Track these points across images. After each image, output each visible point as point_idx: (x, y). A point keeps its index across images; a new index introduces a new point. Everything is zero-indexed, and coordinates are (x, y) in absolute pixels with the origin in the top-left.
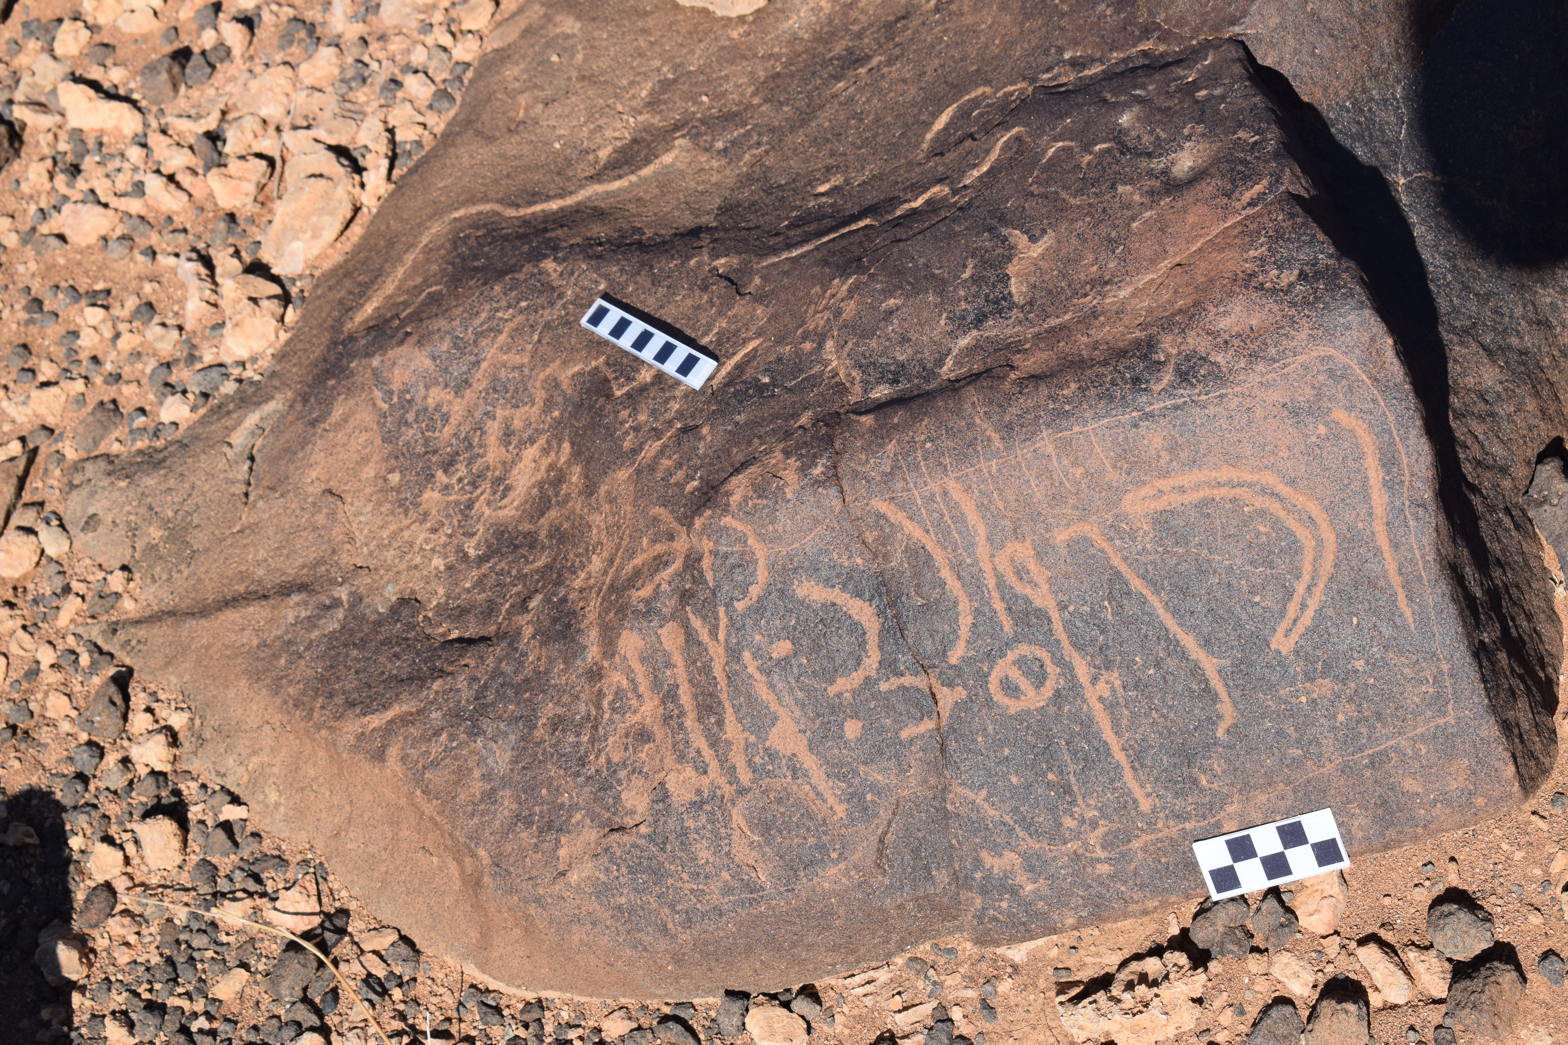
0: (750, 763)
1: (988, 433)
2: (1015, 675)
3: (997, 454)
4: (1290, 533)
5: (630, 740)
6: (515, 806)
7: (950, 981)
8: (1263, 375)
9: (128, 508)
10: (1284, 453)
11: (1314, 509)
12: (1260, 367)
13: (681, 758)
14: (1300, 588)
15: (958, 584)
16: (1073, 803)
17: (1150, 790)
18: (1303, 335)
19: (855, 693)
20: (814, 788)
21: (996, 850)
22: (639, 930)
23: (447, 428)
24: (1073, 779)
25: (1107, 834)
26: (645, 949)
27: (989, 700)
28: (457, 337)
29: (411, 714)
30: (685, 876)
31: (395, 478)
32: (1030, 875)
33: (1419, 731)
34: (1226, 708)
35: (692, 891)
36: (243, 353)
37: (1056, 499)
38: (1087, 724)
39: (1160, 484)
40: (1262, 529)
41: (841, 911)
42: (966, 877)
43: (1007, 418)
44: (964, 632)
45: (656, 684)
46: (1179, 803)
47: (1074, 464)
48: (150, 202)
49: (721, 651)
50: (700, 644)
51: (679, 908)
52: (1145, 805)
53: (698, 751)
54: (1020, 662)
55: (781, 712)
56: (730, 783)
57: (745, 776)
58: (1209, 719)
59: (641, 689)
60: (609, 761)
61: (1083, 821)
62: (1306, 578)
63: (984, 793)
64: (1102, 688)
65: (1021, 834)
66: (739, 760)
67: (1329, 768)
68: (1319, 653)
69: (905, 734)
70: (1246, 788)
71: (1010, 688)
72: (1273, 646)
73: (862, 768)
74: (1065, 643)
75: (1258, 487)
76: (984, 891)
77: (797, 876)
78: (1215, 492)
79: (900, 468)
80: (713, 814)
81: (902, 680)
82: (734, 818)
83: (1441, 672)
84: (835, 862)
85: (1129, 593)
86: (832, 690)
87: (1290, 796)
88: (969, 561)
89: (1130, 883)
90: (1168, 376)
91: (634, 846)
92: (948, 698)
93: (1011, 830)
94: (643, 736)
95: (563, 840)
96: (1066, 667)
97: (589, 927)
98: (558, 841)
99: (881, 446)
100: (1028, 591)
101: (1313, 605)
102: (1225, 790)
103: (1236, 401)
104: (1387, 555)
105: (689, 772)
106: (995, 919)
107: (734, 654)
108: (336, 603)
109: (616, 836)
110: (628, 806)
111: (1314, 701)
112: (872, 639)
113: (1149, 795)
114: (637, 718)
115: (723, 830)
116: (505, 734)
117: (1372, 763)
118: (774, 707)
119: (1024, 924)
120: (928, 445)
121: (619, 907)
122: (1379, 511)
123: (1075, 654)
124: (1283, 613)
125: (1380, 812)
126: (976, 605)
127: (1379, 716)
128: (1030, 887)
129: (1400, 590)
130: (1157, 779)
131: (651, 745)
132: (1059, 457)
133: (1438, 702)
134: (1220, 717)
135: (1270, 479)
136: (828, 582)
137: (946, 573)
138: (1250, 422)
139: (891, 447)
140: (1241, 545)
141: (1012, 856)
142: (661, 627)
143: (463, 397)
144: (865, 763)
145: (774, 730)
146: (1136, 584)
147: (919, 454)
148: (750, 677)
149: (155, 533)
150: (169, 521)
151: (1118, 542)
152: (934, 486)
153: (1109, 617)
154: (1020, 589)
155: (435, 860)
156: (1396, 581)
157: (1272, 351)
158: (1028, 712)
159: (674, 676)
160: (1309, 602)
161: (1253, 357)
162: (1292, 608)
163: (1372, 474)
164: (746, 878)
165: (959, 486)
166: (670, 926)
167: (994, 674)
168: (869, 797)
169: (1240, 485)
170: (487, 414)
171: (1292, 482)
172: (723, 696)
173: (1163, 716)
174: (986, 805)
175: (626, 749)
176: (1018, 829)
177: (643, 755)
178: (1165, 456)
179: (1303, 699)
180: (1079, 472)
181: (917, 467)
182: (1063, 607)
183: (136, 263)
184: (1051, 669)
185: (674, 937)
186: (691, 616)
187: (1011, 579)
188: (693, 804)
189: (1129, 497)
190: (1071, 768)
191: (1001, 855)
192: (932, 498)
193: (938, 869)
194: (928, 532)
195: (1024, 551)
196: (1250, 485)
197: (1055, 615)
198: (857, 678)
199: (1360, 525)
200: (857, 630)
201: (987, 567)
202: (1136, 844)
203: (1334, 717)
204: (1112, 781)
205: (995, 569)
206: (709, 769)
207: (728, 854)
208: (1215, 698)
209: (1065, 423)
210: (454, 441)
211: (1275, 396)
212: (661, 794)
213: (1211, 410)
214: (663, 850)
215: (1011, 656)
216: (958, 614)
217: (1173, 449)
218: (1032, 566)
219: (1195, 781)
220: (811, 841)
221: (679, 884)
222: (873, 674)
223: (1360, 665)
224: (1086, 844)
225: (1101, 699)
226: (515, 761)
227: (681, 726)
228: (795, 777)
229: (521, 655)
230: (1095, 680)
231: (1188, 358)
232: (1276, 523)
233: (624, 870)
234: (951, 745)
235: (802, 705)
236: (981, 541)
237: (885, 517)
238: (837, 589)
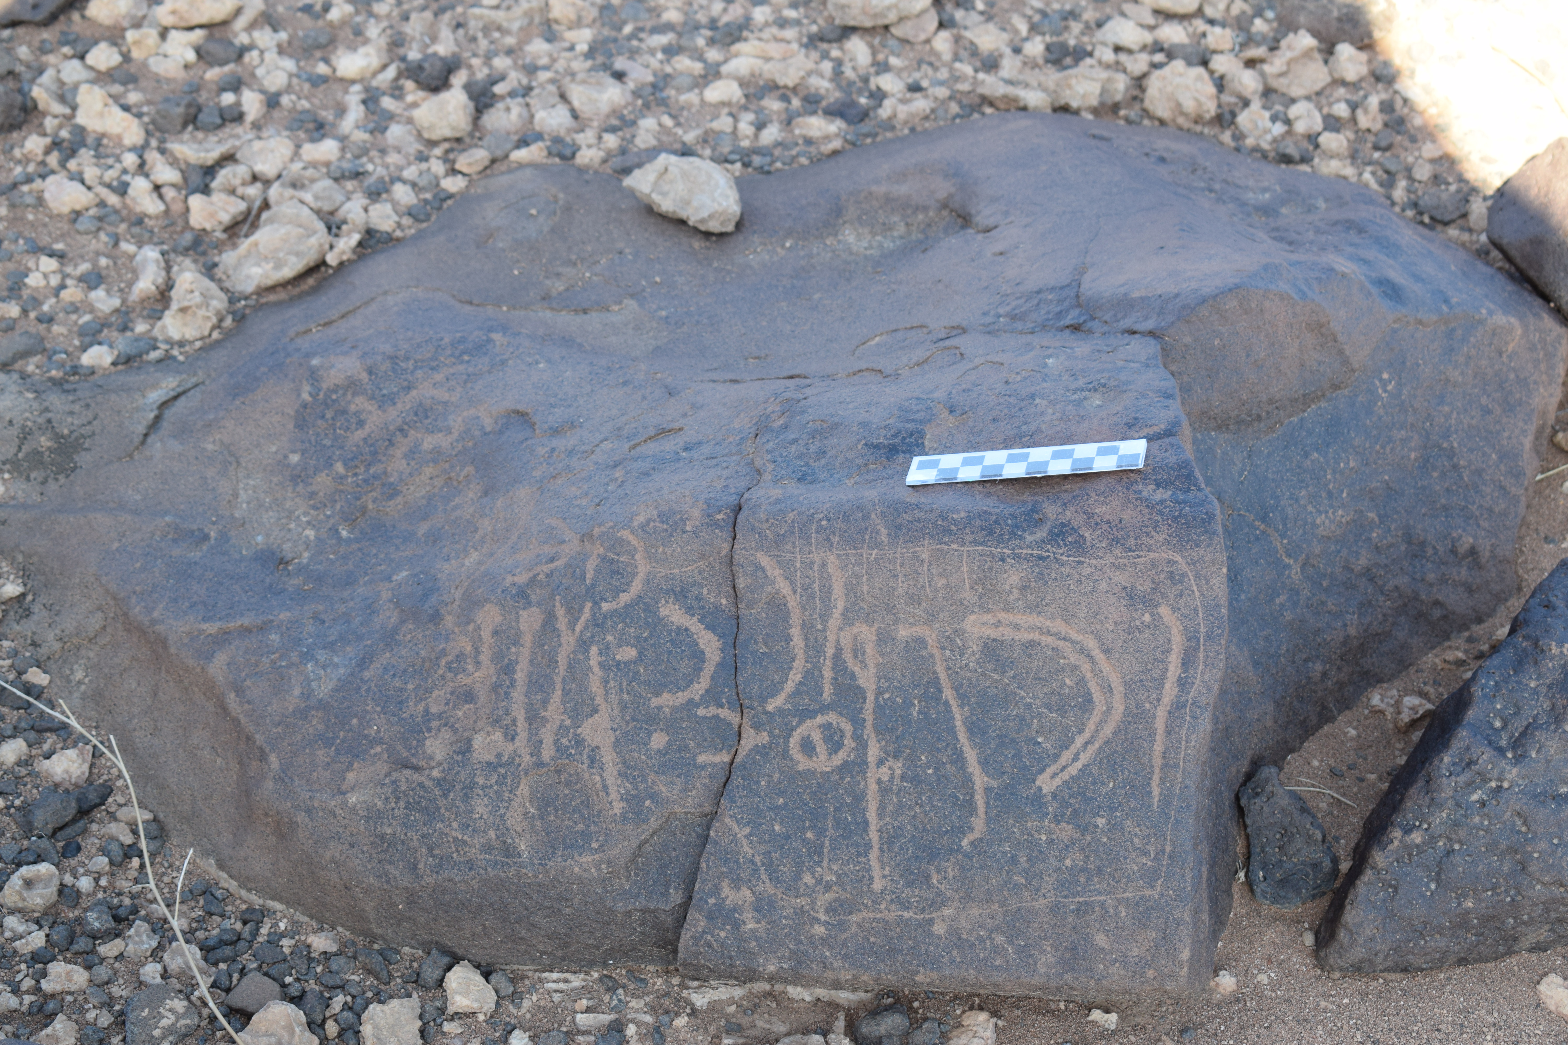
0: (556, 742)
1: (879, 527)
2: (817, 737)
3: (879, 546)
4: (1089, 693)
5: (453, 698)
6: (321, 727)
7: (634, 1003)
8: (1117, 558)
9: (27, 415)
10: (1110, 626)
11: (1116, 681)
12: (1118, 552)
13: (496, 722)
14: (1079, 742)
15: (802, 644)
16: (819, 863)
17: (887, 872)
18: (1161, 538)
19: (675, 709)
20: (604, 780)
21: (737, 883)
22: (390, 863)
23: (359, 432)
24: (827, 843)
25: (835, 900)
26: (388, 882)
27: (785, 752)
30: (455, 825)
31: (295, 458)
32: (756, 914)
33: (1127, 895)
34: (979, 823)
35: (456, 839)
36: (176, 336)
37: (914, 599)
38: (860, 798)
39: (1002, 616)
40: (1068, 681)
41: (576, 902)
42: (701, 899)
43: (900, 520)
44: (789, 687)
45: (498, 657)
46: (907, 892)
47: (941, 575)
48: (128, 201)
49: (572, 640)
50: (555, 630)
51: (437, 852)
52: (877, 885)
53: (514, 721)
54: (826, 727)
55: (603, 707)
56: (532, 755)
57: (547, 753)
58: (961, 827)
59: (482, 658)
60: (427, 711)
61: (819, 882)
62: (1087, 734)
63: (747, 830)
64: (884, 773)
65: (764, 876)
66: (548, 737)
67: (1041, 903)
68: (1072, 801)
69: (701, 759)
70: (967, 899)
71: (808, 747)
72: (1038, 783)
73: (652, 776)
74: (869, 724)
75: (1078, 647)
76: (710, 917)
77: (553, 853)
78: (1043, 638)
79: (793, 533)
80: (505, 777)
81: (720, 711)
82: (522, 786)
83: (1163, 851)
84: (593, 852)
85: (939, 699)
86: (655, 702)
87: (1000, 917)
88: (819, 627)
89: (837, 950)
90: (1042, 533)
91: (422, 785)
92: (751, 739)
93: (756, 870)
94: (469, 697)
95: (356, 765)
96: (862, 745)
97: (346, 846)
98: (351, 764)
99: (784, 512)
100: (857, 670)
101: (1084, 759)
102: (949, 894)
103: (1089, 570)
104: (1158, 738)
105: (498, 736)
106: (710, 946)
107: (584, 645)
109: (407, 772)
110: (429, 751)
111: (1053, 840)
112: (709, 669)
113: (884, 877)
114: (466, 680)
115: (506, 794)
116: (337, 666)
117: (1078, 910)
118: (599, 700)
119: (731, 958)
120: (824, 523)
121: (382, 837)
122: (1166, 700)
123: (873, 735)
124: (1057, 757)
125: (1067, 956)
126: (809, 666)
127: (1099, 871)
128: (751, 926)
129: (1157, 771)
130: (898, 865)
131: (472, 706)
132: (930, 564)
133: (1151, 876)
134: (971, 829)
135: (1091, 644)
136: (690, 611)
137: (796, 633)
138: (1093, 590)
139: (791, 515)
140: (1045, 690)
141: (748, 893)
142: (525, 609)
144: (657, 773)
145: (590, 721)
146: (948, 693)
147: (814, 526)
148: (590, 668)
149: (45, 442)
150: (63, 437)
151: (948, 653)
152: (816, 557)
153: (915, 714)
154: (851, 664)
155: (219, 760)
156: (1158, 762)
157: (1132, 541)
158: (814, 773)
159: (517, 654)
160: (1082, 756)
161: (1115, 541)
162: (1066, 756)
163: (1172, 668)
164: (509, 841)
165: (837, 562)
166: (421, 866)
167: (799, 730)
168: (647, 803)
169: (1065, 639)
171: (1106, 651)
172: (558, 680)
173: (925, 812)
174: (744, 841)
175: (447, 704)
176: (762, 871)
177: (460, 714)
178: (1016, 594)
179: (1044, 837)
180: (941, 582)
181: (808, 537)
182: (879, 693)
183: (98, 241)
184: (849, 743)
185: (419, 877)
186: (557, 604)
187: (847, 655)
188: (489, 764)
189: (972, 617)
190: (830, 832)
191: (739, 889)
192: (811, 564)
193: (676, 889)
194: (795, 592)
195: (867, 633)
196: (1073, 642)
197: (870, 697)
198: (682, 697)
199: (1147, 705)
200: (699, 656)
201: (831, 637)
202: (855, 918)
203: (1062, 860)
204: (859, 855)
205: (838, 642)
206: (518, 738)
207: (502, 816)
208: (973, 811)
209: (946, 539)
210: (362, 443)
211: (1120, 578)
212: (465, 749)
213: (1066, 570)
214: (445, 796)
215: (819, 720)
216: (791, 669)
217: (1025, 588)
218: (870, 649)
219: (927, 877)
220: (581, 827)
221: (446, 830)
222: (697, 698)
223: (1101, 822)
224: (813, 902)
225: (879, 781)
226: (337, 690)
227: (507, 695)
228: (591, 766)
230: (880, 763)
231: (1063, 525)
232: (1082, 681)
233: (402, 804)
234: (737, 780)
235: (624, 707)
236: (837, 613)
237: (764, 570)
238: (695, 619)
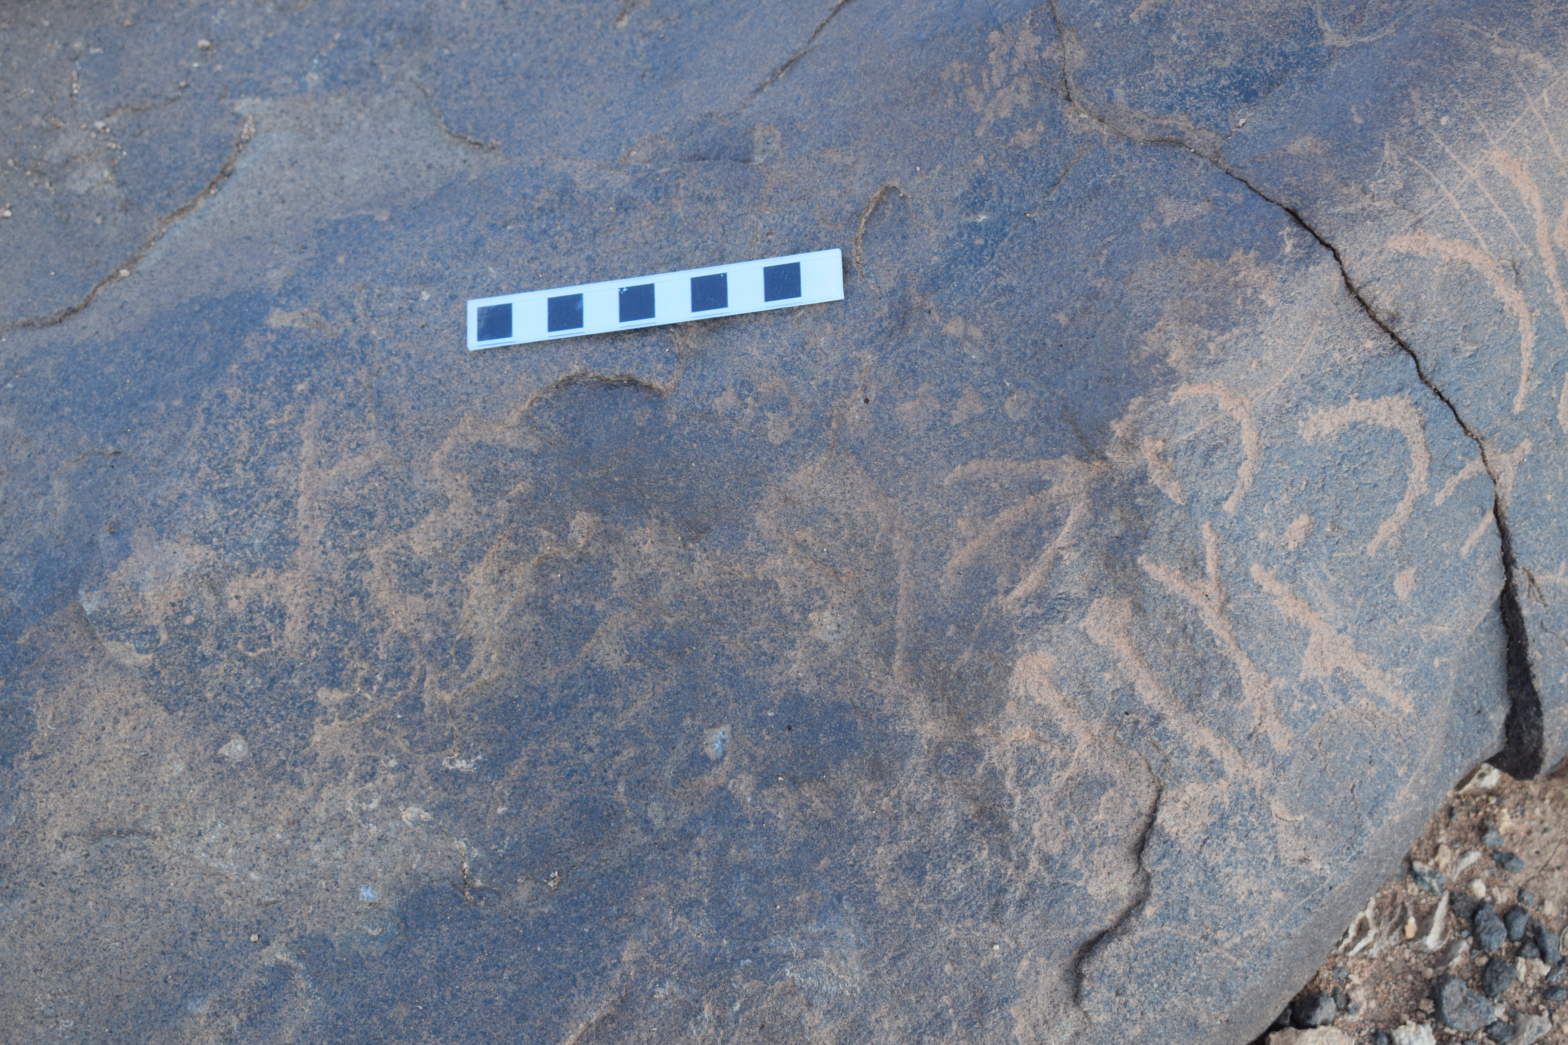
0: (1286, 717)
1: (1522, 58)
3: (1543, 81)
5: (1068, 809)
6: (904, 1020)
13: (1177, 777)
15: (1517, 296)
19: (1404, 529)
20: (1372, 697)
23: (289, 626)
27: (1558, 436)
28: (223, 491)
29: (611, 1018)
31: (236, 748)
35: (1233, 948)
43: (1538, 24)
44: (1527, 360)
45: (1091, 704)
49: (1211, 588)
50: (1165, 599)
51: (1214, 985)
53: (1203, 752)
55: (1314, 620)
56: (1262, 765)
57: (1283, 741)
59: (1064, 728)
60: (1045, 859)
66: (1269, 725)
69: (1465, 549)
73: (1424, 630)
77: (1360, 832)
79: (1417, 173)
82: (1274, 809)
84: (1403, 780)
86: (1373, 547)
88: (1528, 253)
91: (1143, 943)
92: (1508, 467)
94: (1092, 787)
95: (1013, 1011)
98: (1005, 1018)
99: (1375, 158)
105: (1192, 790)
107: (1234, 579)
108: (283, 972)
110: (1102, 898)
112: (1415, 441)
114: (1067, 773)
115: (1262, 837)
116: (829, 936)
118: (1304, 619)
120: (1444, 120)
126: (1537, 312)
131: (1109, 793)
136: (1339, 399)
137: (1502, 290)
139: (1388, 153)
142: (1082, 616)
143: (294, 566)
144: (1427, 620)
145: (1307, 652)
147: (1437, 139)
148: (1268, 595)
152: (1473, 173)
159: (1120, 676)
165: (1504, 154)
166: (1201, 1018)
168: (1436, 662)
170: (353, 566)
172: (1229, 649)
175: (1068, 824)
177: (1100, 817)
181: (1442, 157)
186: (1147, 567)
188: (1211, 829)
192: (1472, 191)
194: (1474, 242)
198: (1403, 509)
200: (1394, 441)
201: (1545, 250)
205: (1555, 248)
206: (1224, 766)
207: (1274, 864)
210: (314, 636)
214: (1182, 921)
216: (1518, 338)
221: (1211, 952)
226: (870, 959)
228: (1345, 698)
229: (759, 822)
234: (1517, 528)
235: (1336, 592)
236: (1539, 216)
237: (1409, 256)
238: (1353, 401)
